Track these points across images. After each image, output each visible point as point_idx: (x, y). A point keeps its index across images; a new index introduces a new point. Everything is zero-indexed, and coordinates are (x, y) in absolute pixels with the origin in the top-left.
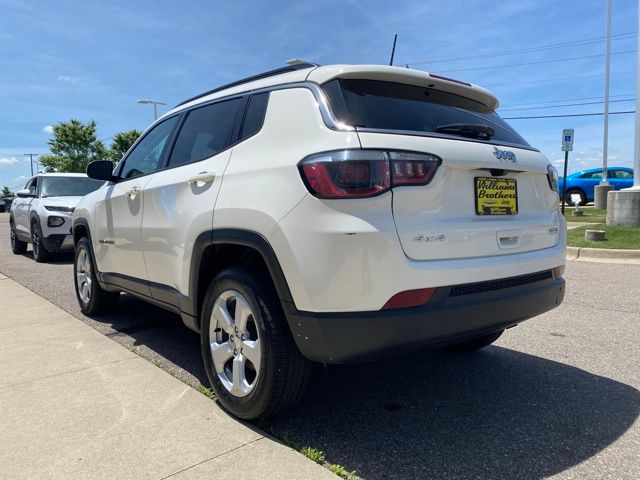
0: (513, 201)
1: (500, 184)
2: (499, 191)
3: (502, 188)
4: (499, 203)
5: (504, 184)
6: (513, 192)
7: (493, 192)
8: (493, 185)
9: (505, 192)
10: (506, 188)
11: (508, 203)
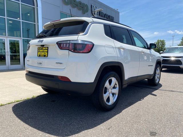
0: (46, 53)
1: (44, 49)
2: (43, 51)
3: (44, 50)
4: (43, 54)
5: (45, 49)
6: (47, 51)
7: (42, 51)
8: (42, 49)
9: (45, 51)
10: (45, 50)
11: (45, 54)
